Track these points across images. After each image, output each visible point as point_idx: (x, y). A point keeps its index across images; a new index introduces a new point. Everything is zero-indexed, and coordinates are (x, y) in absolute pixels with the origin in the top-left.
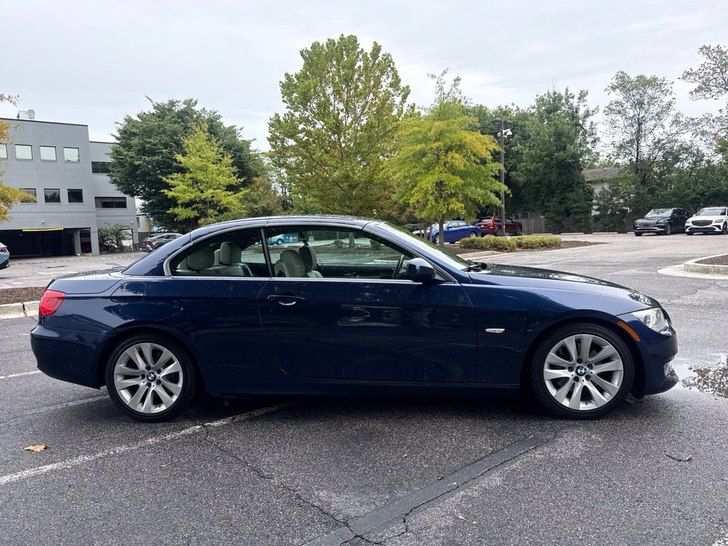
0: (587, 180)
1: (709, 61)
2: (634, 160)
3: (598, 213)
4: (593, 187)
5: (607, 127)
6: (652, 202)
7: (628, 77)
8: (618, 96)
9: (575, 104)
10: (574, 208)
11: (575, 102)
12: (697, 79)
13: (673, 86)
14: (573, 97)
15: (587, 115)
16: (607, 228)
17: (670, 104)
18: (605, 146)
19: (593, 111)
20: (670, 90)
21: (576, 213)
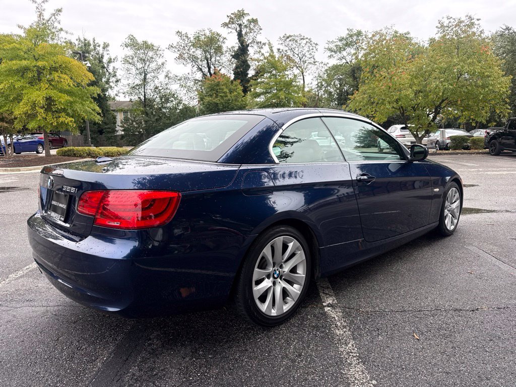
0: (111, 109)
1: (181, 41)
2: (142, 98)
3: (123, 133)
4: (115, 114)
5: (124, 72)
6: (159, 127)
7: (136, 40)
8: (129, 52)
9: (101, 52)
10: (106, 128)
11: (100, 49)
12: (177, 51)
13: (164, 52)
14: (99, 46)
15: (110, 61)
16: (131, 143)
17: (163, 64)
18: (124, 85)
19: (114, 59)
20: (162, 55)
21: (109, 132)
